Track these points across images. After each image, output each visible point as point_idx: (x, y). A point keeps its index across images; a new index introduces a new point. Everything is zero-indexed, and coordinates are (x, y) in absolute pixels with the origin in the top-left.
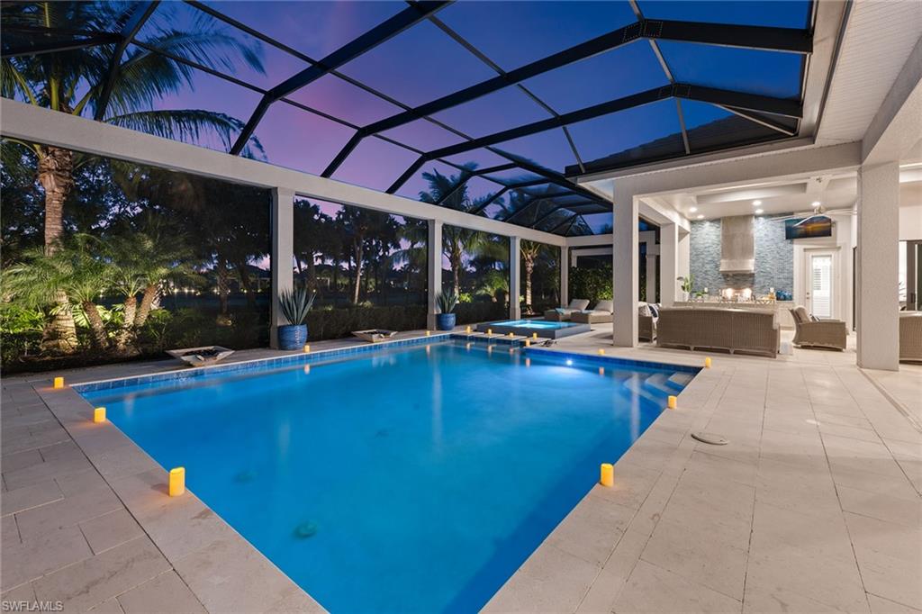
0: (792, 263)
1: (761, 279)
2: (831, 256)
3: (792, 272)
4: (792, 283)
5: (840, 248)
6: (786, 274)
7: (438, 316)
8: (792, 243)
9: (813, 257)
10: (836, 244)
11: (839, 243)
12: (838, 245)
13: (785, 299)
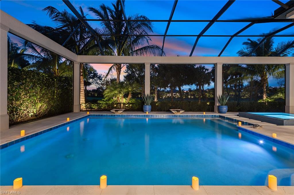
7: (219, 106)
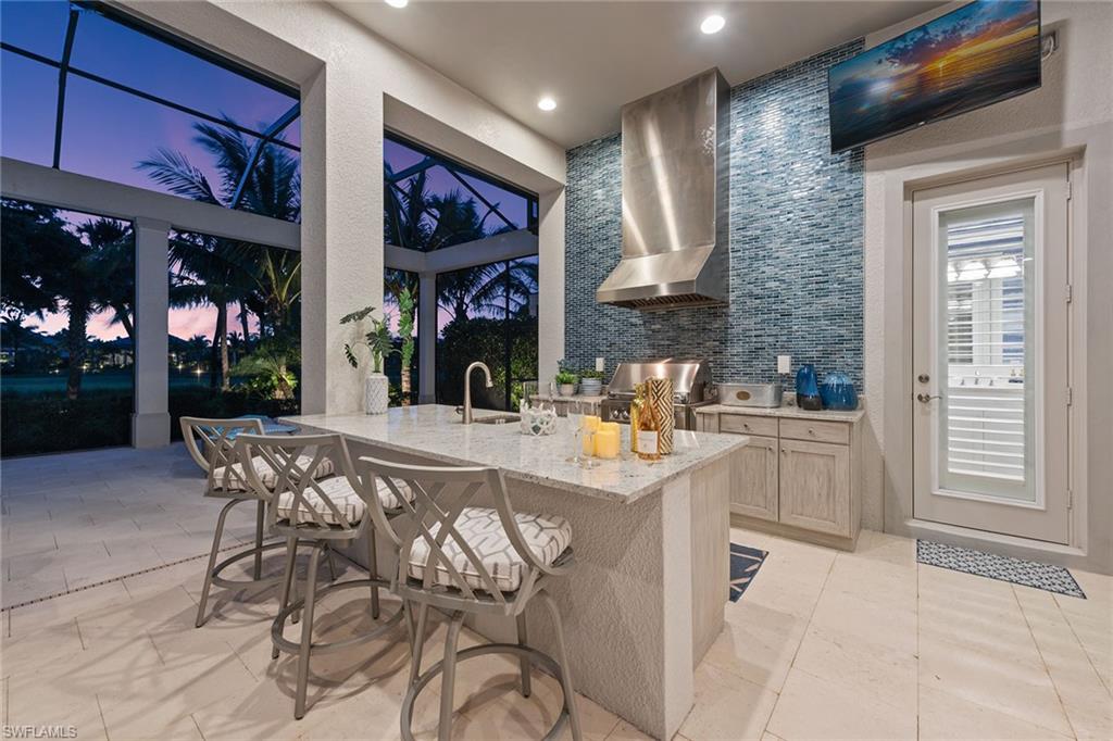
0: (859, 252)
1: (750, 323)
2: (1029, 203)
3: (859, 289)
4: (859, 335)
5: (1078, 154)
6: (834, 299)
8: (857, 162)
9: (945, 217)
10: (1057, 136)
11: (1074, 126)
12: (1069, 143)
13: (824, 402)
